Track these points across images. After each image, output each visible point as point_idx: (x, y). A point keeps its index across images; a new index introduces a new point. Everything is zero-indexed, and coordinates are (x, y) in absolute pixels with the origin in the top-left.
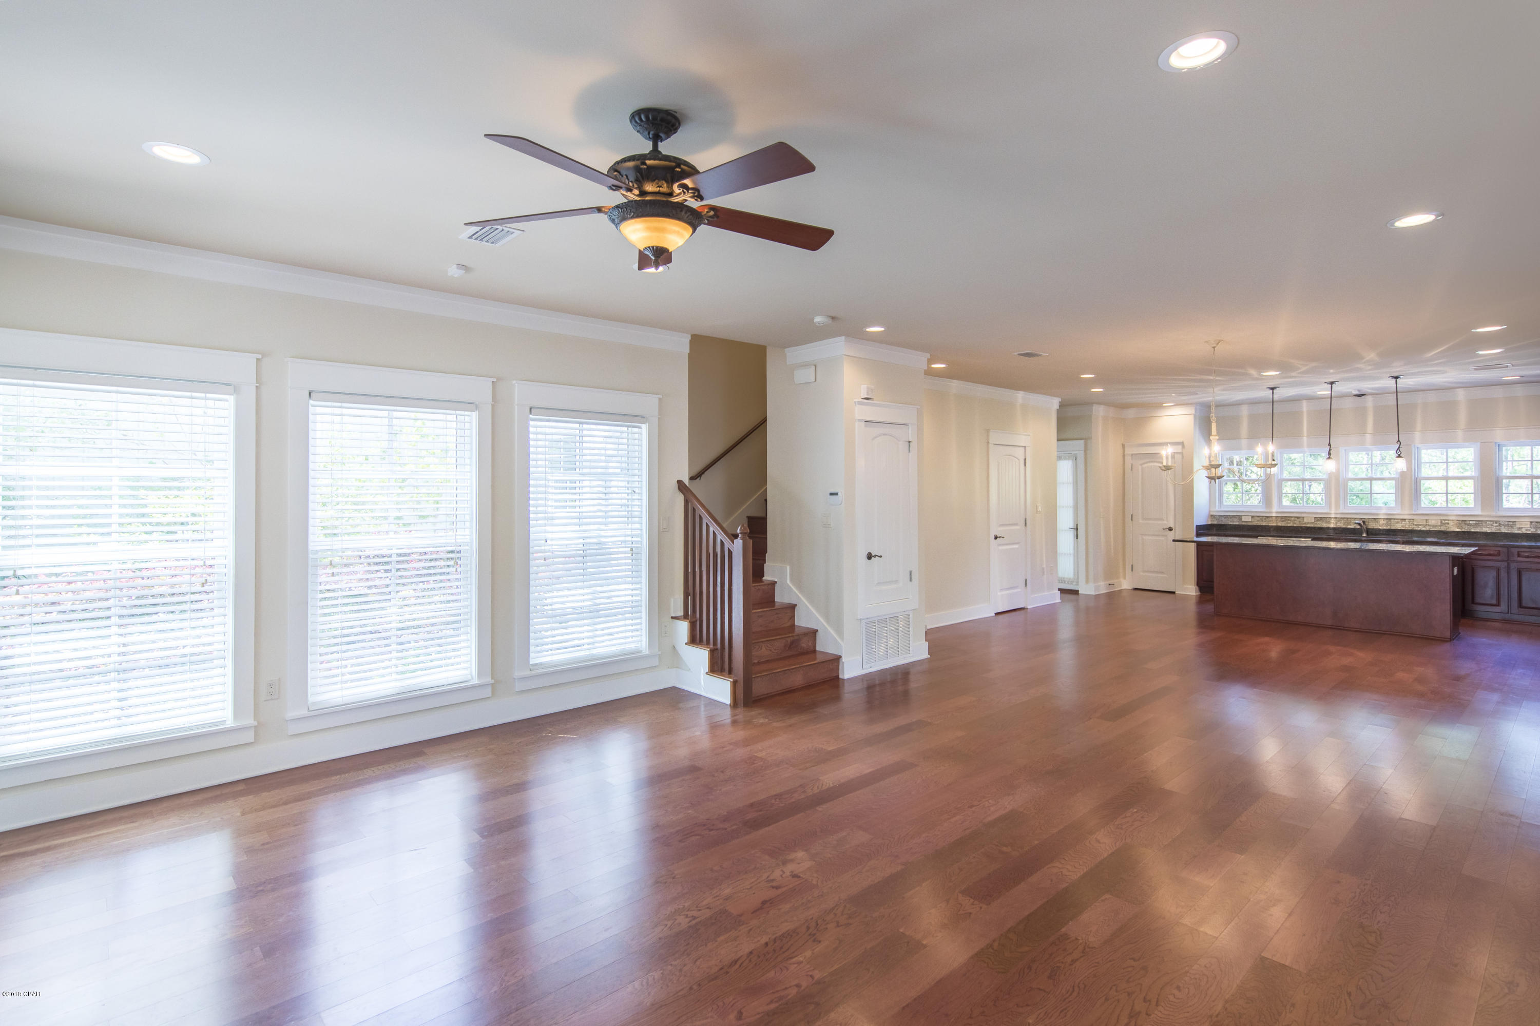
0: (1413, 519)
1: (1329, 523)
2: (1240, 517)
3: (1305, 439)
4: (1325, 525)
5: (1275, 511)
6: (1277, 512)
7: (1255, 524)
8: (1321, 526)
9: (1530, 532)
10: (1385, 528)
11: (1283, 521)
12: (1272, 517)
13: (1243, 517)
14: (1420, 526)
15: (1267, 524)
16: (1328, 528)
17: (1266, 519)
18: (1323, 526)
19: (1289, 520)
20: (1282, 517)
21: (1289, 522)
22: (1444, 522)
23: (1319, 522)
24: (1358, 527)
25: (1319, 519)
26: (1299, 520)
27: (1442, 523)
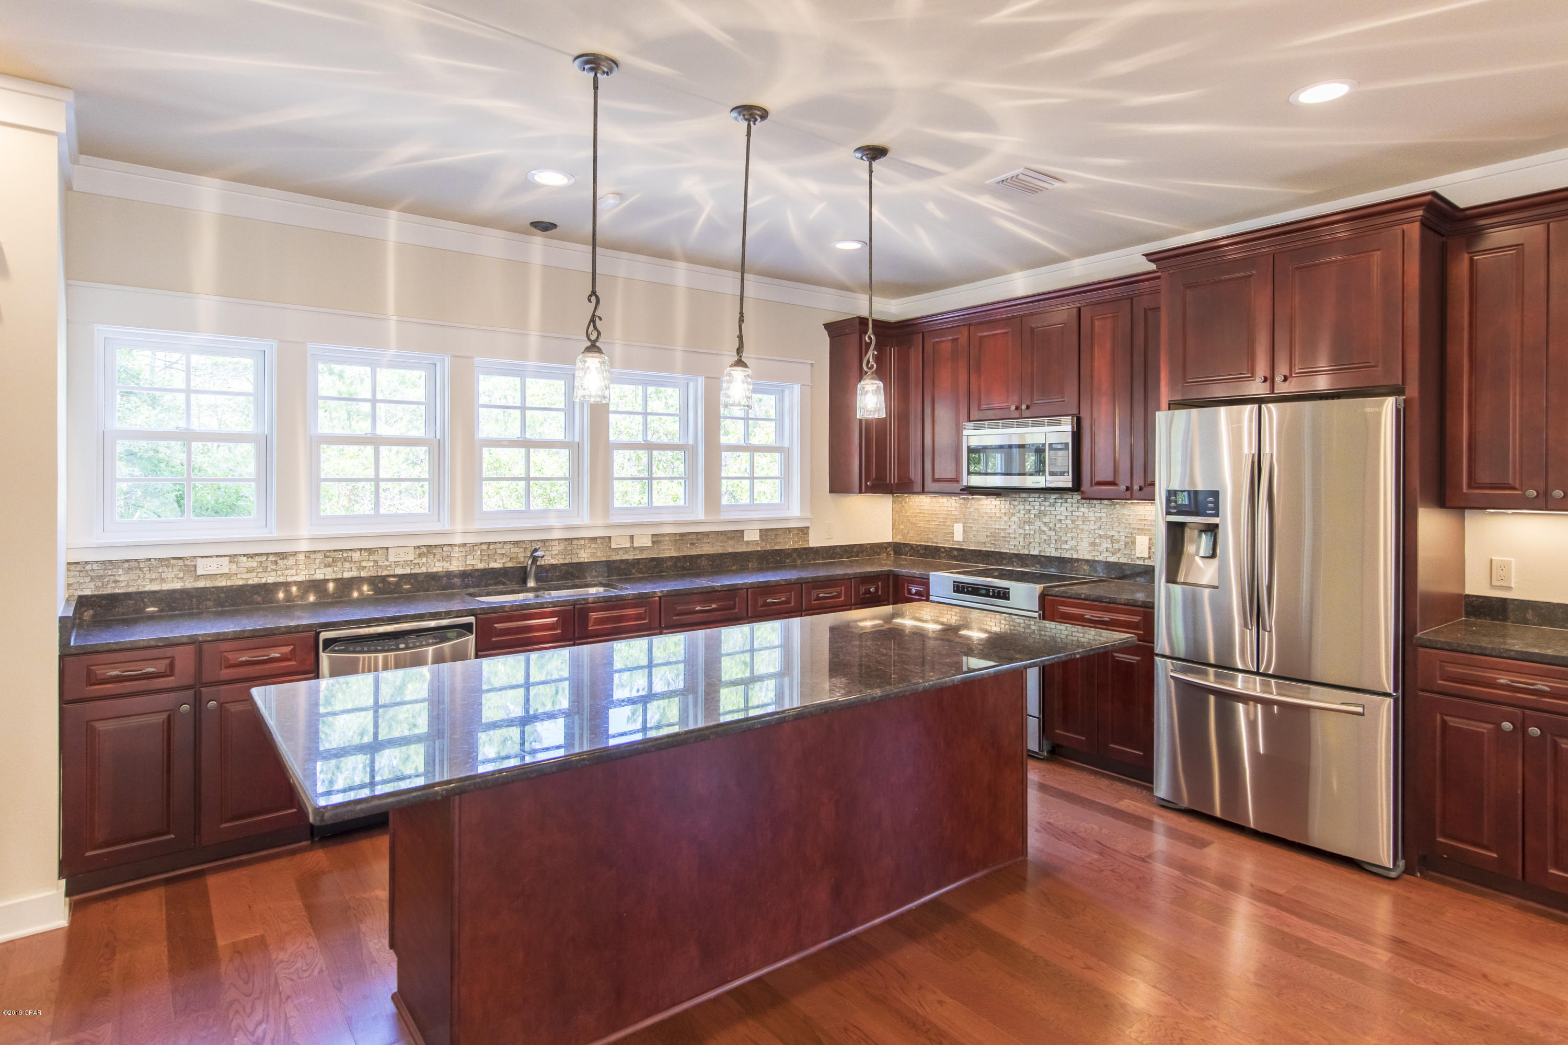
1: (448, 558)
2: (188, 565)
3: (392, 325)
4: (438, 567)
6: (312, 540)
7: (241, 583)
8: (430, 570)
9: (759, 548)
11: (327, 566)
12: (295, 553)
13: (200, 562)
14: (620, 552)
16: (449, 575)
17: (276, 563)
18: (435, 570)
19: (345, 560)
20: (326, 554)
21: (347, 565)
22: (657, 539)
23: (424, 560)
24: (510, 565)
25: (425, 550)
26: (375, 557)
27: (653, 542)
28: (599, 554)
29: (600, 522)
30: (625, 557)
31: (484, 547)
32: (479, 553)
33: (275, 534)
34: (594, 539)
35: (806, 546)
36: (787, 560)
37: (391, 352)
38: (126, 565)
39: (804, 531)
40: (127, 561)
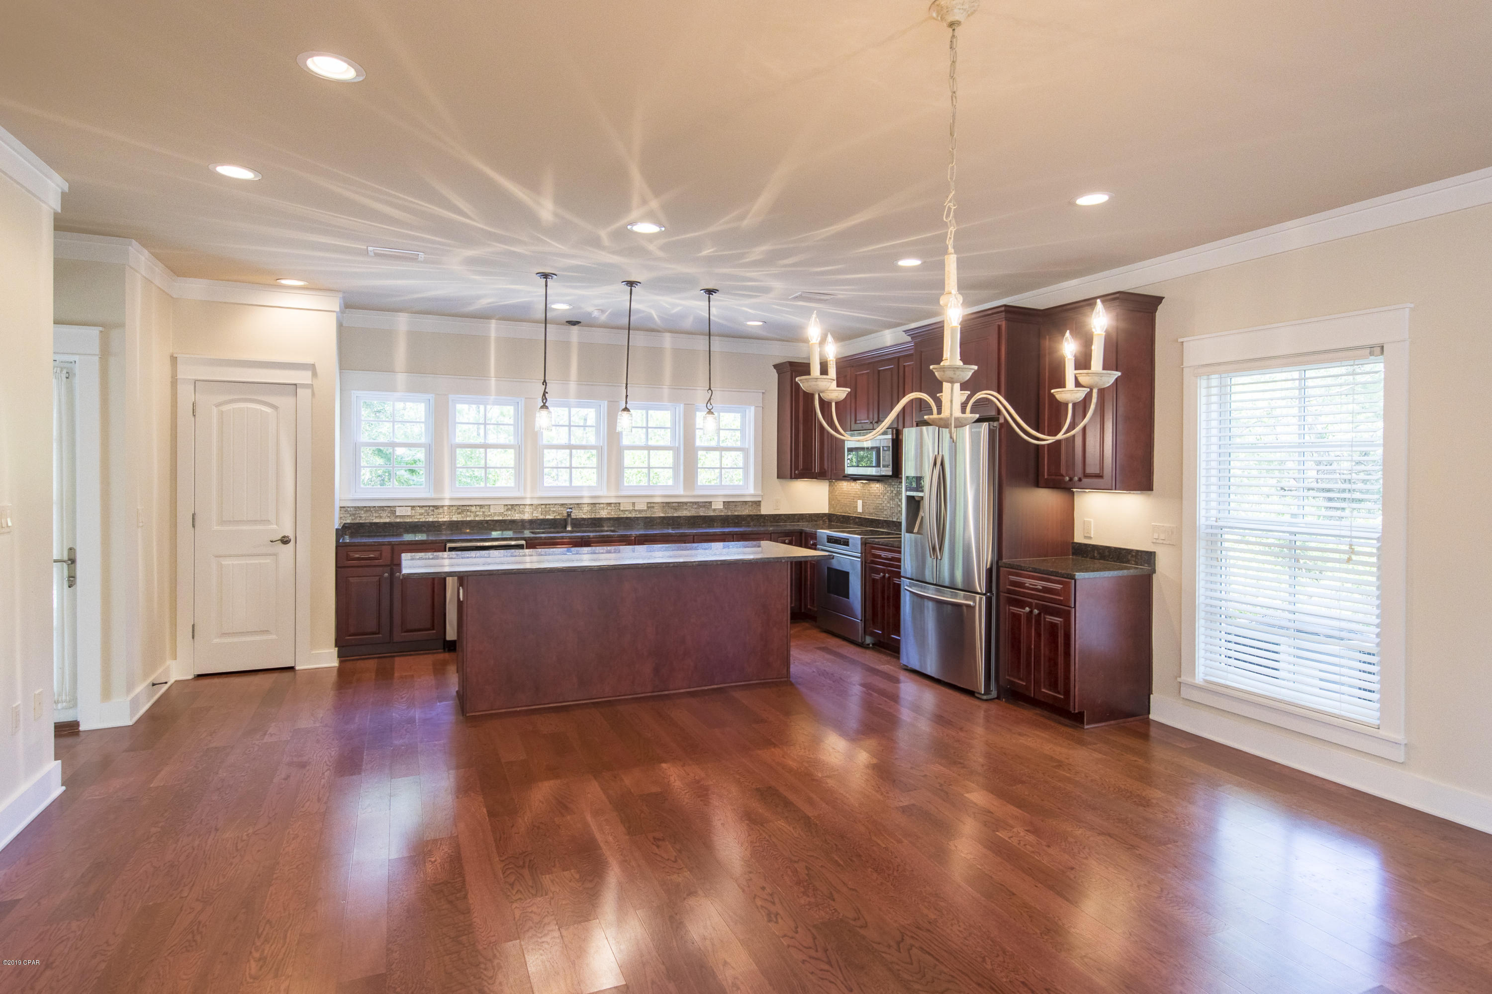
0: (619, 503)
1: (523, 512)
2: (392, 510)
3: (493, 382)
4: (517, 517)
5: (448, 495)
6: (451, 499)
7: (416, 520)
8: (513, 518)
9: (723, 514)
10: (589, 517)
11: (459, 513)
12: (442, 506)
13: (398, 509)
14: (626, 513)
15: (436, 520)
16: (523, 521)
17: (433, 510)
18: (515, 518)
19: (468, 511)
20: (458, 507)
21: (469, 513)
22: (650, 506)
23: (510, 512)
24: (559, 517)
25: (510, 507)
26: (484, 510)
27: (648, 507)
28: (612, 513)
29: (613, 494)
30: (630, 515)
31: (543, 506)
32: (540, 510)
33: (433, 496)
34: (609, 504)
35: (759, 513)
36: (743, 522)
37: (492, 397)
38: (365, 509)
39: (758, 504)
40: (365, 507)
